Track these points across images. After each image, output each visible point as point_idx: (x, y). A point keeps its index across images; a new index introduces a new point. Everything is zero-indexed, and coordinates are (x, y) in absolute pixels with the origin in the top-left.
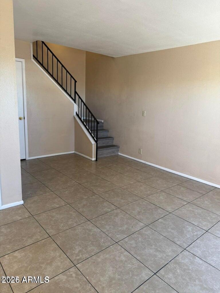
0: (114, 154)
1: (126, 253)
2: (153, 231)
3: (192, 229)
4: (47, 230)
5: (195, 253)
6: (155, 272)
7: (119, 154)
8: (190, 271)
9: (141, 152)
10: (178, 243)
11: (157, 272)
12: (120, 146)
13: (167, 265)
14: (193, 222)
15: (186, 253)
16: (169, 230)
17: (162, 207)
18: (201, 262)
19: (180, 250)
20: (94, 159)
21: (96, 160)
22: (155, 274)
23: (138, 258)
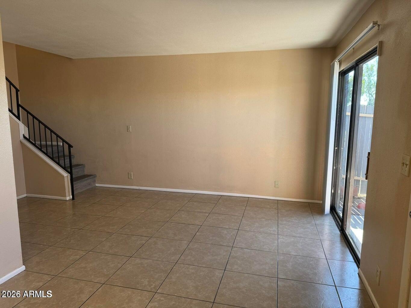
0: (90, 187)
1: (191, 267)
2: (199, 243)
3: (227, 232)
4: (92, 280)
5: (241, 247)
6: (224, 269)
7: (97, 185)
8: (246, 259)
9: (131, 177)
10: (224, 244)
11: (225, 269)
12: (97, 175)
13: (229, 262)
14: (224, 227)
15: (234, 249)
16: (211, 238)
17: (190, 223)
18: (249, 251)
19: (230, 249)
20: (69, 197)
21: (73, 198)
22: (225, 270)
23: (204, 266)
